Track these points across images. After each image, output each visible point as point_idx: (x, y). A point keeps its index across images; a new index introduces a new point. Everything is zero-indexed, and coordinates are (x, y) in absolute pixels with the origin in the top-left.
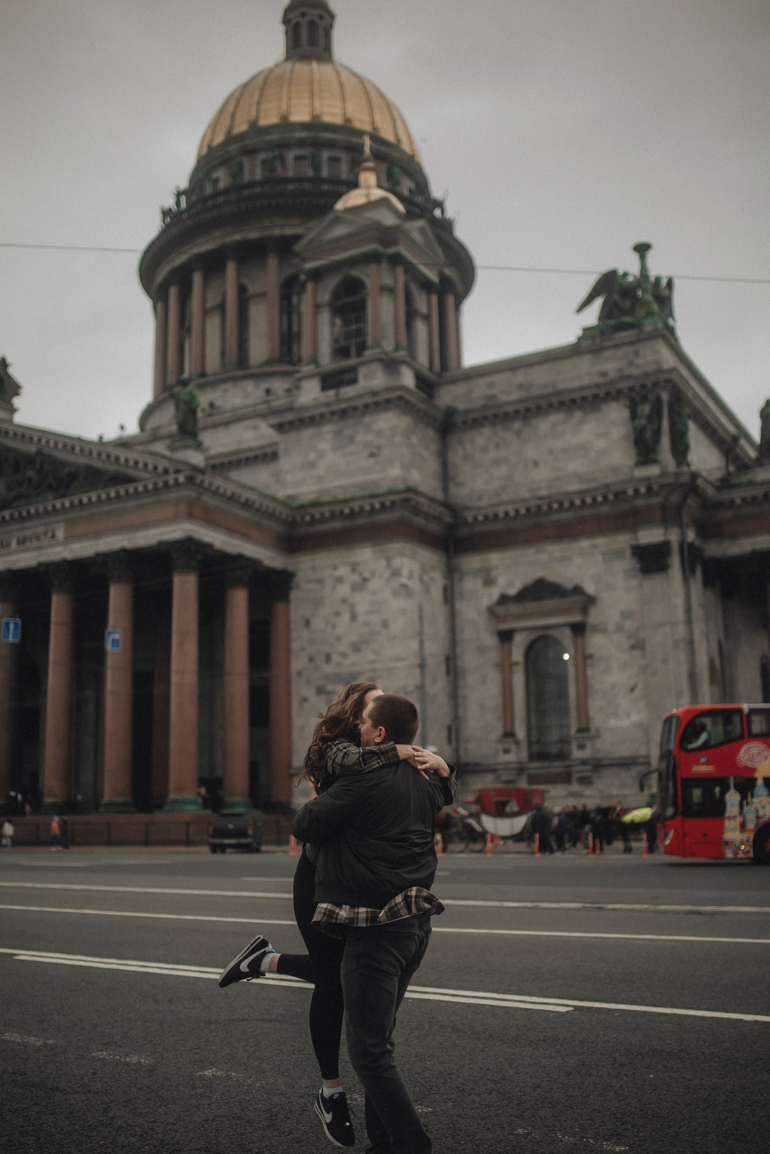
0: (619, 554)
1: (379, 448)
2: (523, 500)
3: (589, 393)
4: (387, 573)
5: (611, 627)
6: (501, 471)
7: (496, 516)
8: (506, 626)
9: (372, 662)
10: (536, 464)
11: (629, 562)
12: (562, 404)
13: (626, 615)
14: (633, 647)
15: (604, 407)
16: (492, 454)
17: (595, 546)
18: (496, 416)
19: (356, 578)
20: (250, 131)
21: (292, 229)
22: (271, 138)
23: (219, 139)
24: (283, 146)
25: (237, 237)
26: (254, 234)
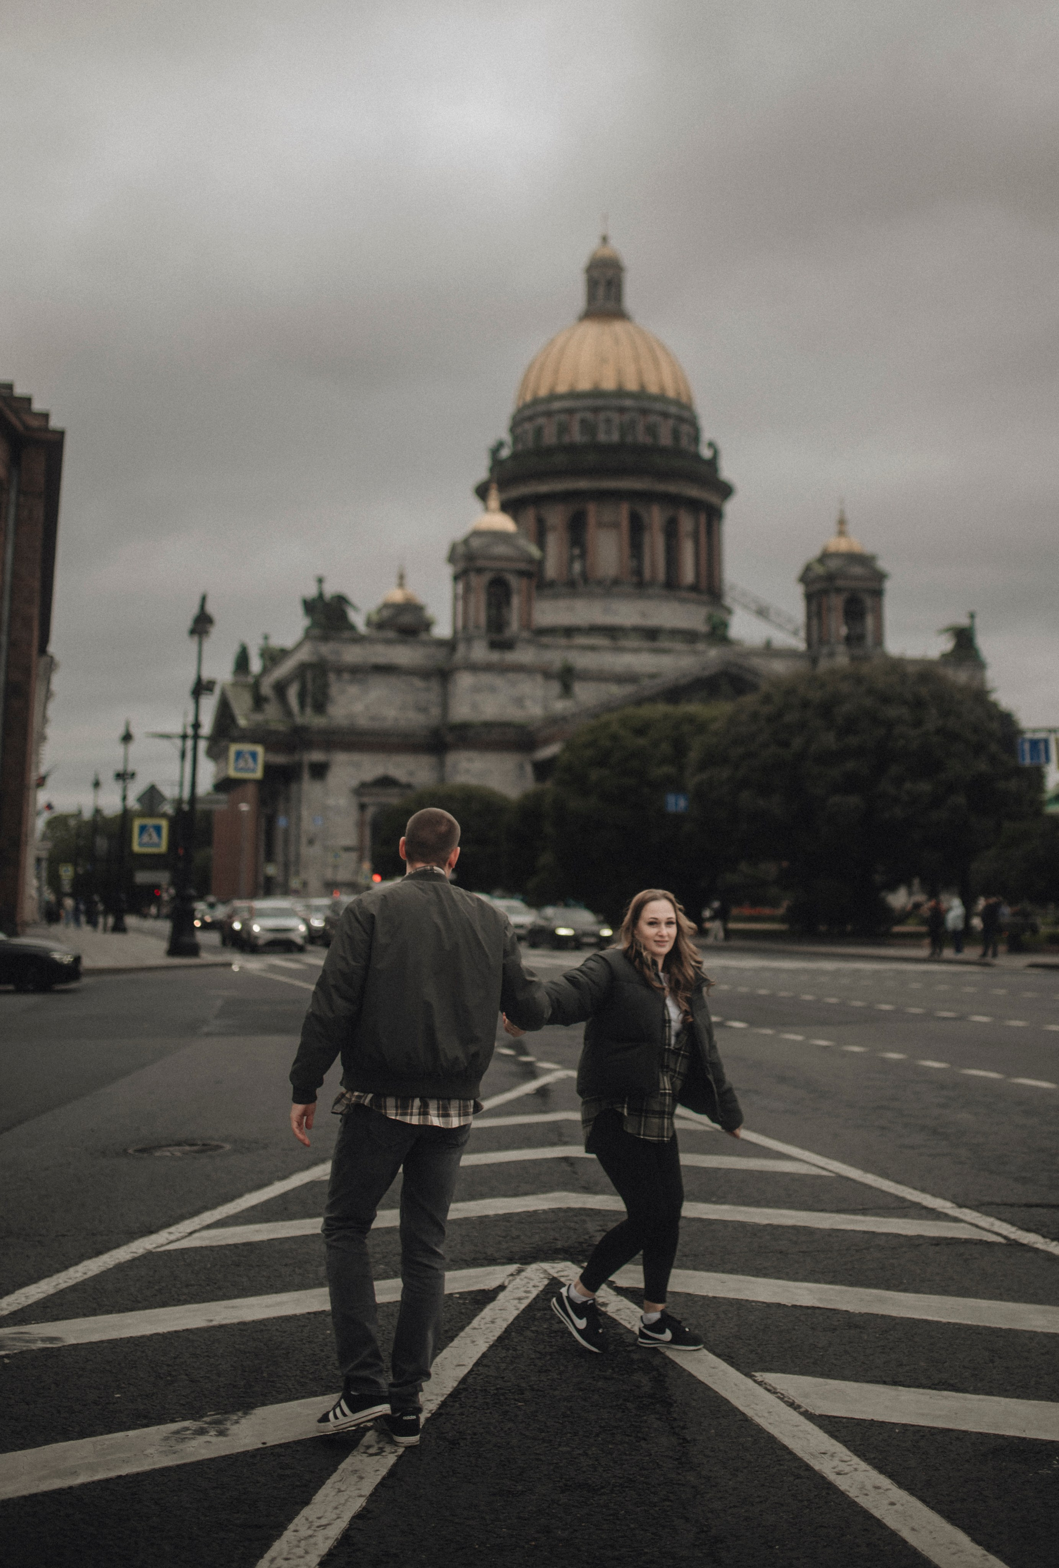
20: (641, 395)
21: (693, 492)
22: (658, 406)
23: (609, 384)
24: (664, 415)
25: (662, 488)
26: (673, 490)
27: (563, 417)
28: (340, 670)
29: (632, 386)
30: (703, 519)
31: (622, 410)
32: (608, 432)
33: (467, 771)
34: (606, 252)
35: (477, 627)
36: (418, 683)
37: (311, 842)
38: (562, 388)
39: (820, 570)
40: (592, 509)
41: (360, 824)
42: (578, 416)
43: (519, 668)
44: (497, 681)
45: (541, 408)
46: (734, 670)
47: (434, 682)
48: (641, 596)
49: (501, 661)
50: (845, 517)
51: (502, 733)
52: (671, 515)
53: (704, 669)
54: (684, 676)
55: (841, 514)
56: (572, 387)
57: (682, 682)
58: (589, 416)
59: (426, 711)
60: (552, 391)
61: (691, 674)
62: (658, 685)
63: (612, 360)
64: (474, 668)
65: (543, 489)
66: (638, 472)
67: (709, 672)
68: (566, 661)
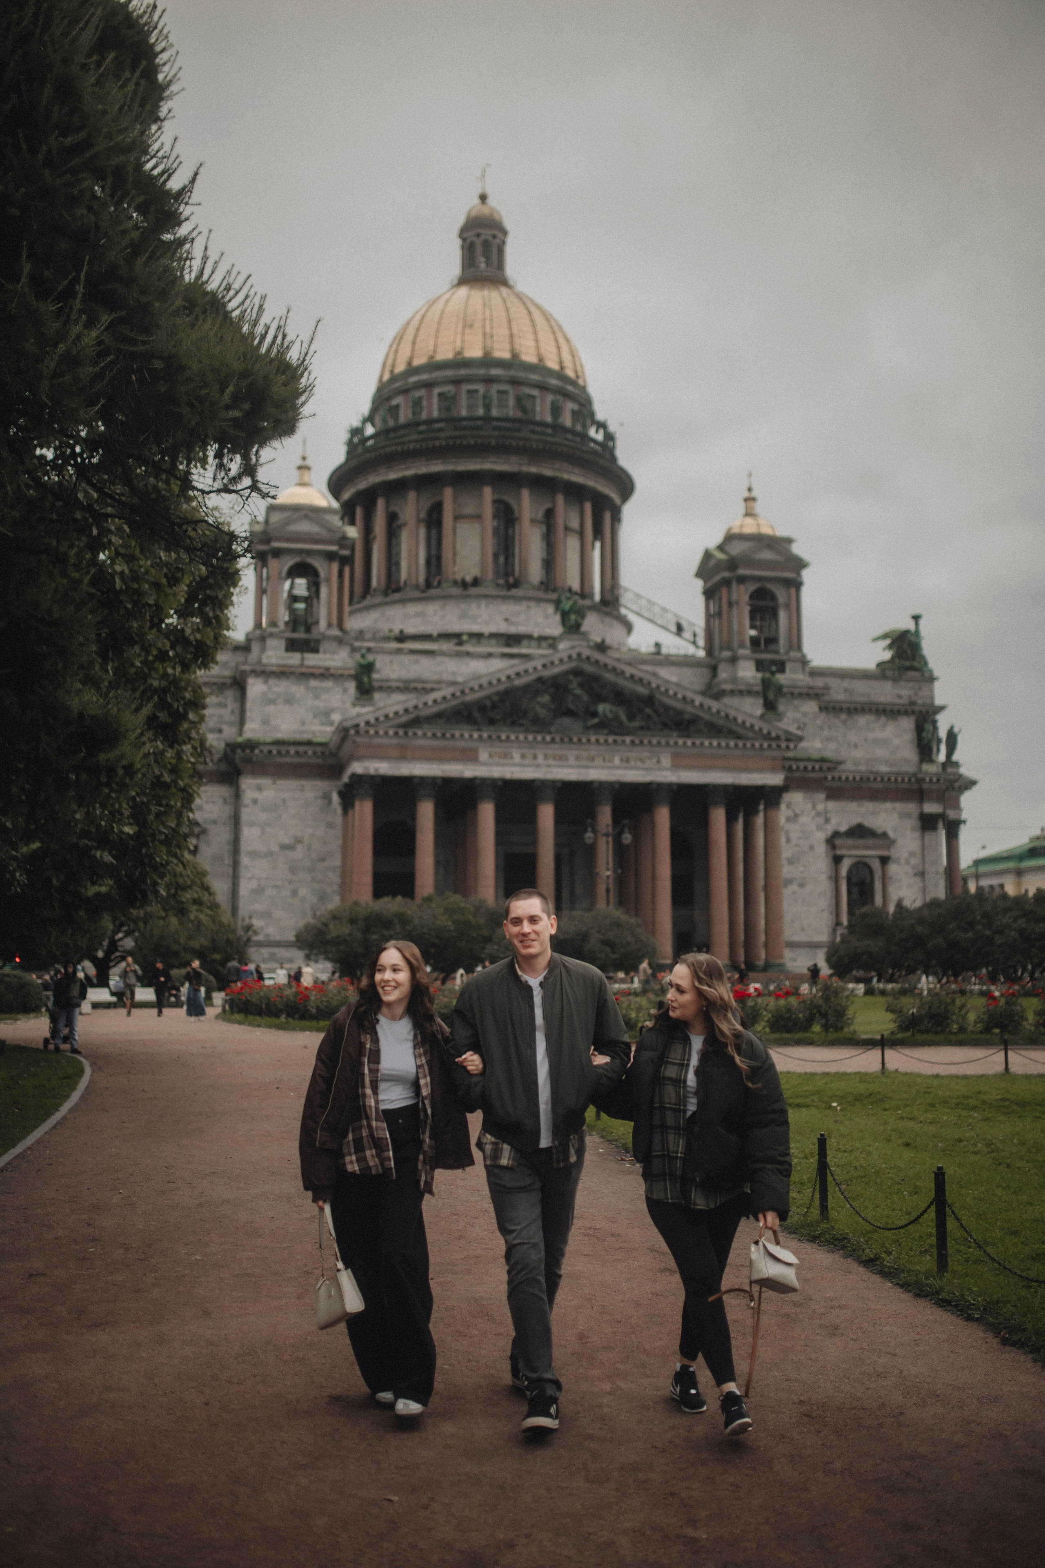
0: (908, 815)
1: (805, 724)
2: (860, 772)
3: (896, 708)
4: (813, 813)
5: (902, 861)
6: (833, 746)
7: (840, 778)
8: (839, 852)
9: (802, 872)
10: (856, 746)
11: (914, 822)
12: (877, 711)
13: (912, 854)
14: (915, 875)
15: (899, 718)
16: (826, 732)
17: (895, 808)
18: (834, 708)
19: (790, 813)
20: (514, 362)
21: (576, 477)
22: (534, 377)
23: (475, 352)
24: (543, 388)
25: (533, 470)
26: (548, 472)
27: (421, 392)
29: (502, 353)
30: (588, 507)
31: (489, 380)
32: (470, 407)
33: (255, 801)
34: (485, 210)
36: (211, 698)
38: (419, 360)
39: (720, 556)
40: (447, 496)
42: (436, 391)
43: (325, 674)
44: (297, 689)
45: (397, 385)
46: (588, 668)
47: (230, 696)
48: (505, 598)
49: (302, 665)
50: (755, 494)
51: (297, 753)
52: (548, 505)
53: (544, 666)
54: (518, 674)
55: (750, 490)
56: (432, 357)
57: (518, 682)
58: (450, 388)
59: (220, 731)
60: (409, 363)
61: (526, 671)
62: (481, 686)
63: (478, 325)
64: (265, 674)
65: (393, 476)
66: (501, 449)
67: (556, 670)
68: (363, 656)
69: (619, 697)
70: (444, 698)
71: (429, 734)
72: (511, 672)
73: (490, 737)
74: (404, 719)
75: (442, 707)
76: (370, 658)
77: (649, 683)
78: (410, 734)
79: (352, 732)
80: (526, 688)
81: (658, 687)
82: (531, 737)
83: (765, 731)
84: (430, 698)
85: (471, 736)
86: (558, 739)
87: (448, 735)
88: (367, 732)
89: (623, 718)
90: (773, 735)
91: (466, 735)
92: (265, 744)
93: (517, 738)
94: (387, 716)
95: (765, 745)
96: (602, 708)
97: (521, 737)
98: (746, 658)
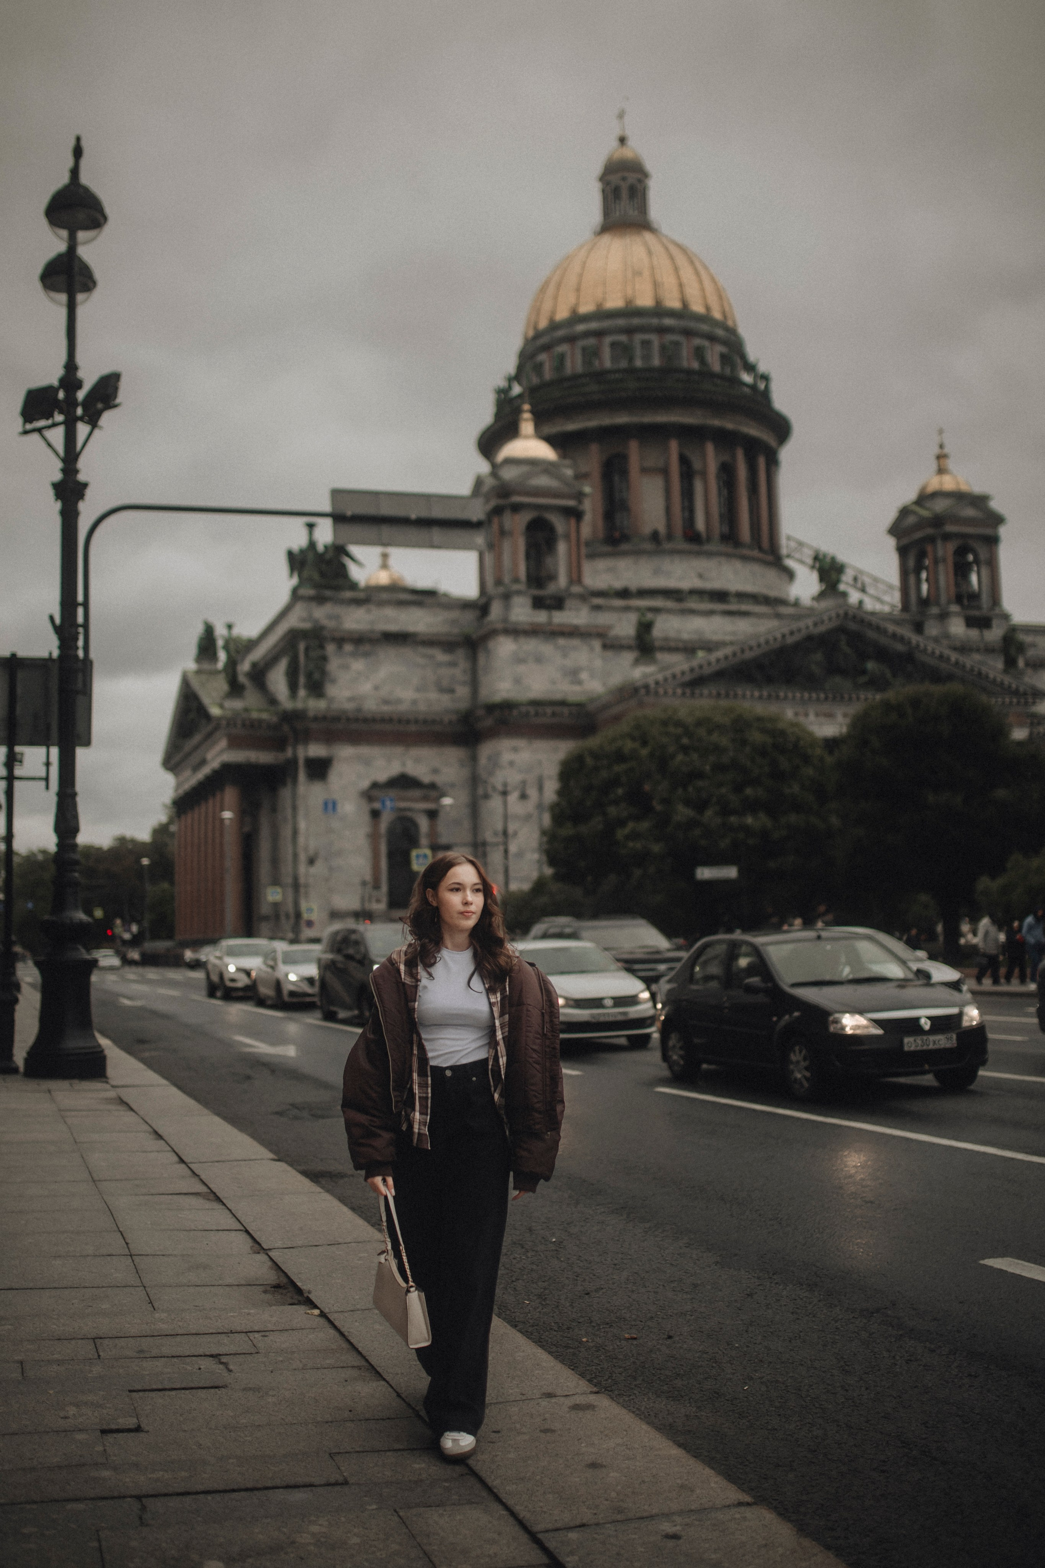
20: (685, 313)
22: (705, 328)
23: (645, 300)
24: (712, 338)
25: (716, 422)
26: (730, 426)
27: (591, 341)
28: (340, 641)
29: (673, 302)
31: (662, 330)
32: (647, 357)
33: (511, 763)
34: (627, 153)
35: (516, 580)
36: (441, 656)
37: (311, 861)
38: (586, 308)
39: (920, 513)
40: (633, 449)
41: (373, 837)
42: (608, 340)
43: (573, 632)
44: (546, 648)
45: (560, 333)
46: (853, 626)
47: (460, 655)
48: (698, 554)
49: (550, 623)
50: (946, 450)
51: (554, 714)
52: (726, 458)
53: (815, 624)
54: (792, 633)
55: (941, 446)
56: (599, 306)
57: (790, 640)
58: (623, 338)
59: (452, 691)
60: (574, 312)
61: (799, 630)
62: (759, 646)
63: (646, 273)
64: (515, 632)
65: (571, 426)
66: (688, 402)
67: (822, 629)
68: (643, 615)
69: (882, 654)
70: (726, 658)
71: (714, 692)
72: (786, 630)
73: (769, 696)
74: (688, 678)
75: (723, 665)
76: (649, 616)
77: (909, 643)
78: (697, 691)
79: (643, 691)
80: (797, 646)
81: (918, 646)
82: (806, 695)
83: (1014, 686)
84: (713, 657)
85: (752, 696)
86: (830, 696)
87: (732, 693)
88: (656, 693)
89: (889, 675)
90: (1021, 689)
91: (748, 693)
92: (523, 705)
93: (794, 697)
94: (674, 676)
95: (1015, 700)
96: (870, 665)
97: (798, 695)
98: (957, 614)
